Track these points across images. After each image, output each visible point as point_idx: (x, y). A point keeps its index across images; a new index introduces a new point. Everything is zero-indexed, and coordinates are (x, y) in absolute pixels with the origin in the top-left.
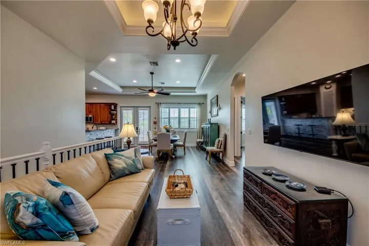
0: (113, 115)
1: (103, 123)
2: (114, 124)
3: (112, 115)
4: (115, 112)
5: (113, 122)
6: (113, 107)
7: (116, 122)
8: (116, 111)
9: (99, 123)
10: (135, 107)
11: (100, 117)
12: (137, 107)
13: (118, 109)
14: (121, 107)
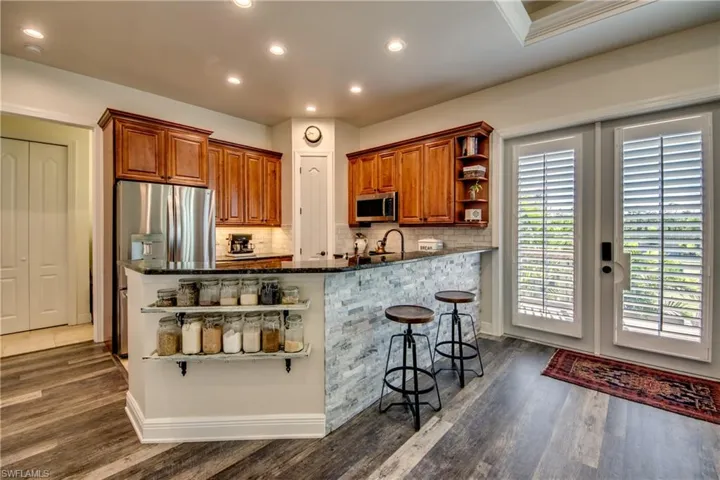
0: (473, 182)
1: (431, 220)
2: (474, 225)
3: (468, 184)
4: (481, 168)
5: (472, 214)
6: (471, 147)
7: (486, 217)
8: (484, 161)
9: (416, 220)
10: (591, 125)
11: (421, 193)
12: (607, 122)
13: (496, 152)
14: (507, 141)
